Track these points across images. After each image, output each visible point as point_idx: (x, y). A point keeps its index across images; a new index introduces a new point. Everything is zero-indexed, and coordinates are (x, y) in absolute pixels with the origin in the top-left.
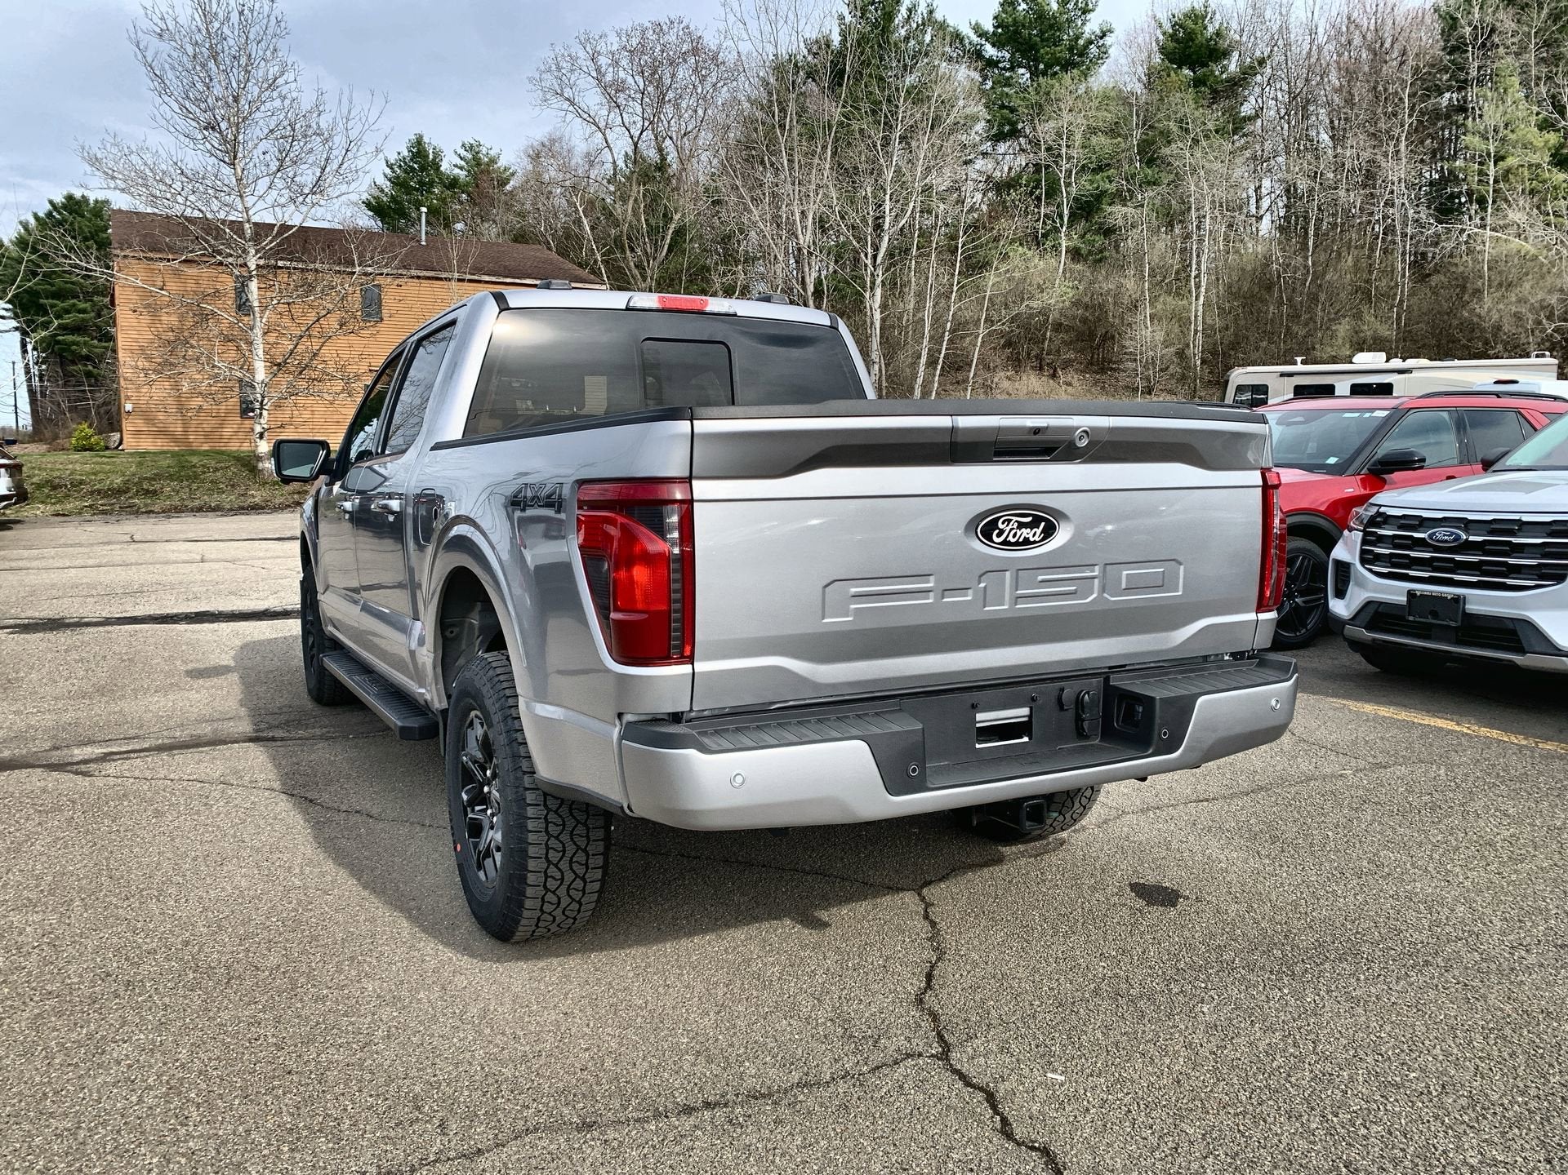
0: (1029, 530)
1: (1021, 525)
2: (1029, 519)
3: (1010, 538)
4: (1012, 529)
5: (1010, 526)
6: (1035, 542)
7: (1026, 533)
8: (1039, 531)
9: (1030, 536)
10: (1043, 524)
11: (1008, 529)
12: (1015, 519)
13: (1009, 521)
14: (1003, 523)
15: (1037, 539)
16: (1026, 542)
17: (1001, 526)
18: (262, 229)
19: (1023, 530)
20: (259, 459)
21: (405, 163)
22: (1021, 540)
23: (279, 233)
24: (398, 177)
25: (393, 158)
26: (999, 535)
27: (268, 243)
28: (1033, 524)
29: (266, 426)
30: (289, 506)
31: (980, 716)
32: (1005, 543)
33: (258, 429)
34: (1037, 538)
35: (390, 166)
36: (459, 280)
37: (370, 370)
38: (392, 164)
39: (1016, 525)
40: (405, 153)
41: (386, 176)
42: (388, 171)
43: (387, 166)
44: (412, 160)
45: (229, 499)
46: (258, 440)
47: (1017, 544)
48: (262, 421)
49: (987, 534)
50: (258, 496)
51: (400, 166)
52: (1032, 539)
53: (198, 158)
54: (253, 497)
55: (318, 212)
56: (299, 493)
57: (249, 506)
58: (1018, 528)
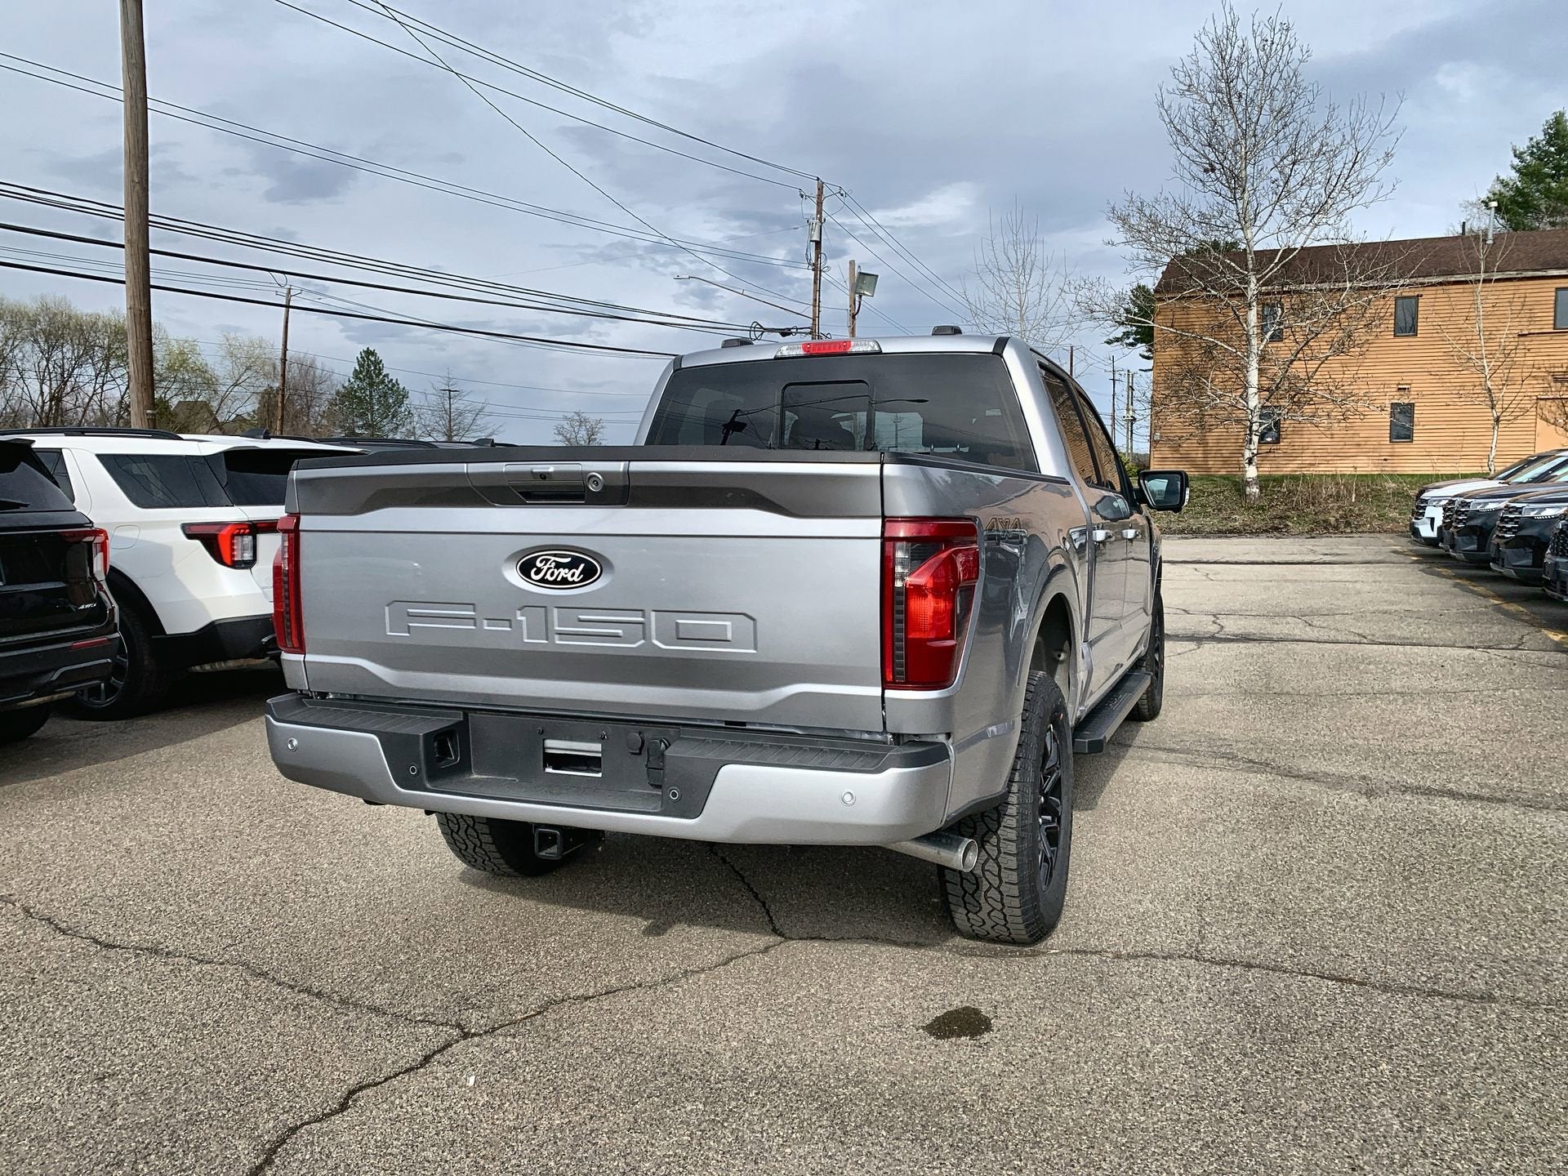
0: (567, 570)
1: (558, 565)
2: (568, 560)
3: (548, 576)
4: (549, 569)
5: (548, 566)
6: (574, 582)
7: (563, 572)
8: (577, 572)
9: (569, 576)
10: (582, 566)
11: (546, 568)
12: (553, 558)
13: (547, 560)
14: (541, 562)
15: (577, 580)
16: (565, 581)
17: (539, 564)
18: (1266, 257)
19: (561, 570)
20: (1248, 484)
21: (1539, 149)
22: (559, 579)
23: (1282, 258)
24: (1528, 166)
25: (1523, 146)
26: (537, 573)
27: (1273, 269)
28: (571, 566)
29: (1255, 452)
30: (1266, 531)
31: (549, 743)
32: (543, 580)
33: (1248, 454)
34: (575, 579)
35: (1519, 156)
36: (1485, 281)
37: (1399, 389)
38: (1522, 153)
39: (553, 565)
40: (1540, 137)
41: (1514, 168)
42: (1516, 162)
43: (1515, 156)
44: (1548, 143)
45: (1212, 522)
46: (1247, 465)
47: (555, 582)
48: (1252, 447)
49: (526, 569)
50: (1239, 520)
51: (1532, 154)
52: (570, 579)
53: (1205, 199)
54: (1236, 520)
55: (1323, 230)
56: (1281, 518)
57: (1228, 530)
58: (555, 567)
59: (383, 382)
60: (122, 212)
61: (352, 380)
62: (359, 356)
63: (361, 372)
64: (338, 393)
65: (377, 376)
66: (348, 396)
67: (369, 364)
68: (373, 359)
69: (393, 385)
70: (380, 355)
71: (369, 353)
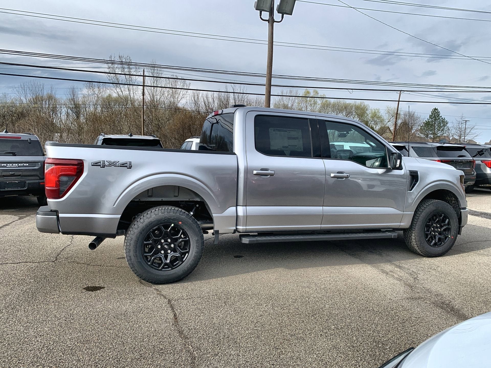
59: (439, 119)
60: (266, 75)
61: (429, 119)
62: (432, 111)
63: (432, 116)
64: (424, 123)
65: (438, 117)
66: (427, 124)
67: (435, 114)
68: (437, 111)
69: (443, 120)
70: (439, 110)
71: (435, 109)
